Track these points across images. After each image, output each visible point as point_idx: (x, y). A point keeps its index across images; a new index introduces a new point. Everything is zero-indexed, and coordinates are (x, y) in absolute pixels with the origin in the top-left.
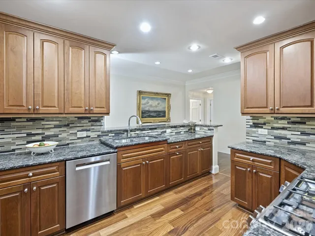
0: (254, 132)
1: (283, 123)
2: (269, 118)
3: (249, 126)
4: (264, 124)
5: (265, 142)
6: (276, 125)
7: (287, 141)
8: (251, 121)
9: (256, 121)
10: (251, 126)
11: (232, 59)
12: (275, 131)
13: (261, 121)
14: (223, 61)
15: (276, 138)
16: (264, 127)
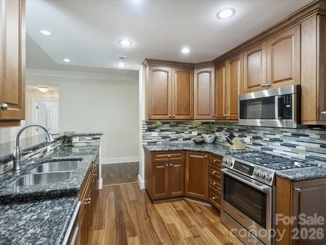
0: (149, 135)
1: (167, 127)
2: (159, 123)
3: (145, 131)
4: (156, 128)
5: (156, 142)
6: (163, 128)
7: (169, 139)
8: (146, 126)
9: (149, 126)
10: (146, 131)
11: (125, 65)
12: (163, 133)
13: (154, 125)
14: (118, 64)
15: (164, 138)
16: (156, 130)
